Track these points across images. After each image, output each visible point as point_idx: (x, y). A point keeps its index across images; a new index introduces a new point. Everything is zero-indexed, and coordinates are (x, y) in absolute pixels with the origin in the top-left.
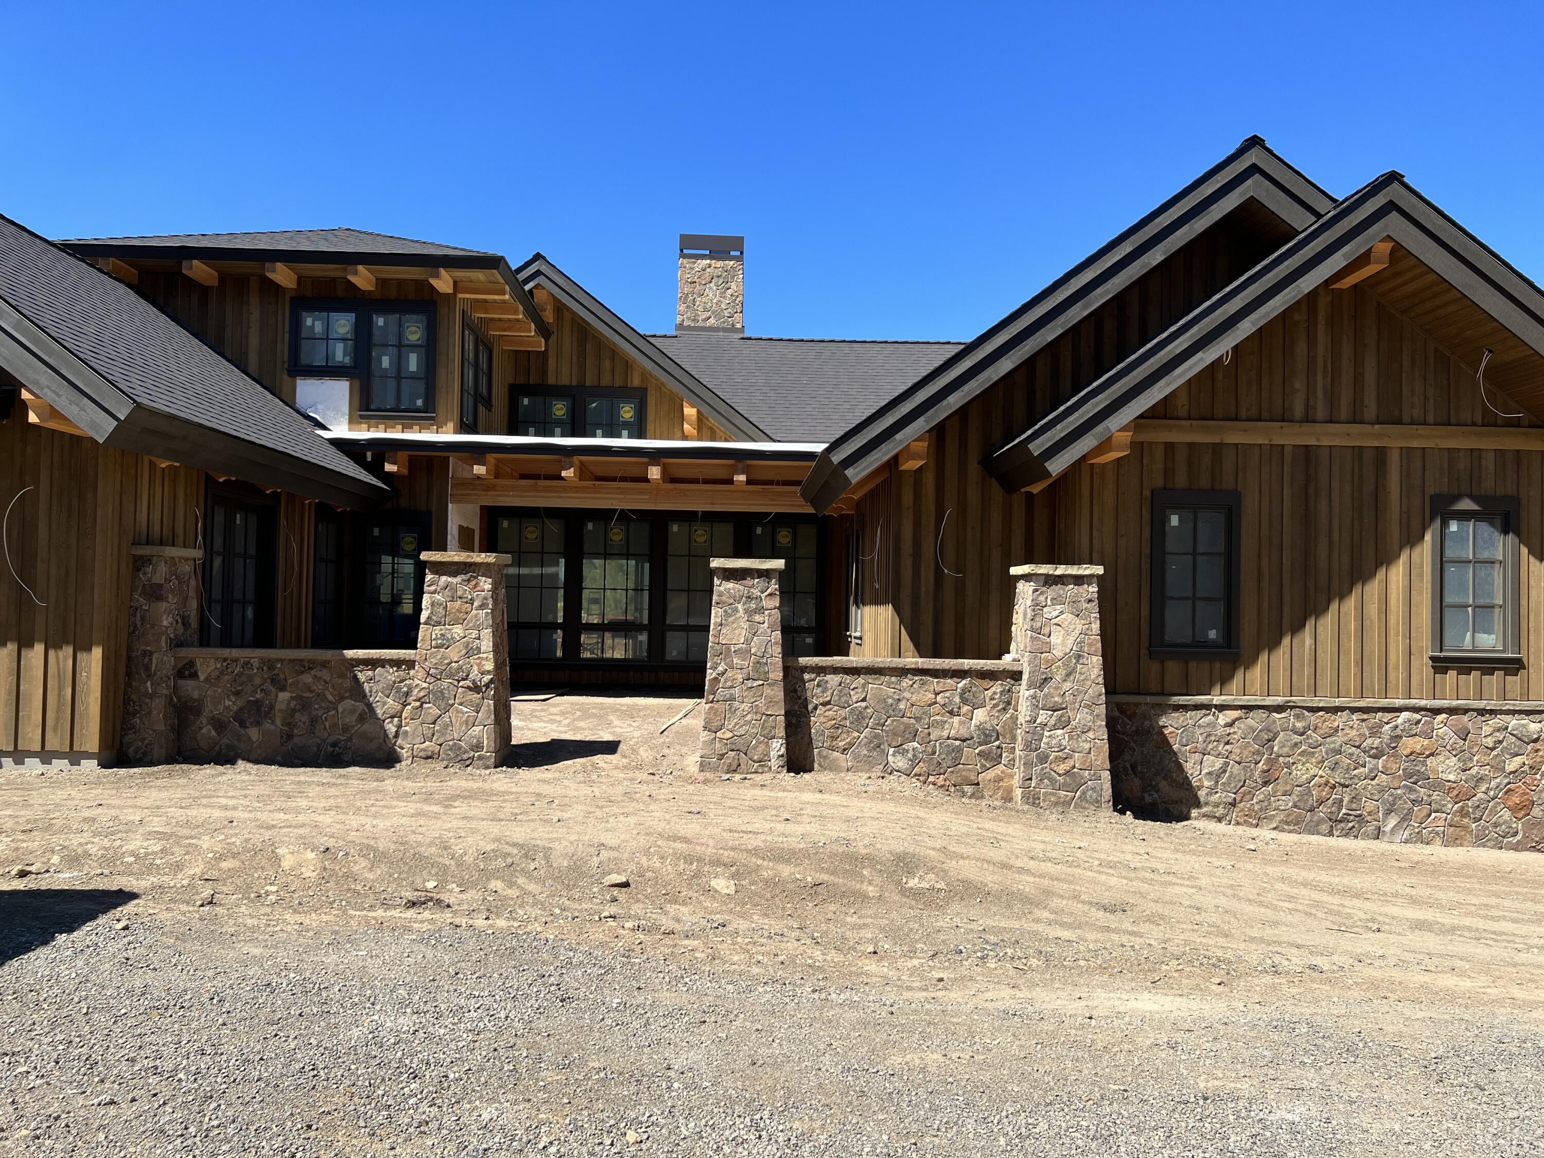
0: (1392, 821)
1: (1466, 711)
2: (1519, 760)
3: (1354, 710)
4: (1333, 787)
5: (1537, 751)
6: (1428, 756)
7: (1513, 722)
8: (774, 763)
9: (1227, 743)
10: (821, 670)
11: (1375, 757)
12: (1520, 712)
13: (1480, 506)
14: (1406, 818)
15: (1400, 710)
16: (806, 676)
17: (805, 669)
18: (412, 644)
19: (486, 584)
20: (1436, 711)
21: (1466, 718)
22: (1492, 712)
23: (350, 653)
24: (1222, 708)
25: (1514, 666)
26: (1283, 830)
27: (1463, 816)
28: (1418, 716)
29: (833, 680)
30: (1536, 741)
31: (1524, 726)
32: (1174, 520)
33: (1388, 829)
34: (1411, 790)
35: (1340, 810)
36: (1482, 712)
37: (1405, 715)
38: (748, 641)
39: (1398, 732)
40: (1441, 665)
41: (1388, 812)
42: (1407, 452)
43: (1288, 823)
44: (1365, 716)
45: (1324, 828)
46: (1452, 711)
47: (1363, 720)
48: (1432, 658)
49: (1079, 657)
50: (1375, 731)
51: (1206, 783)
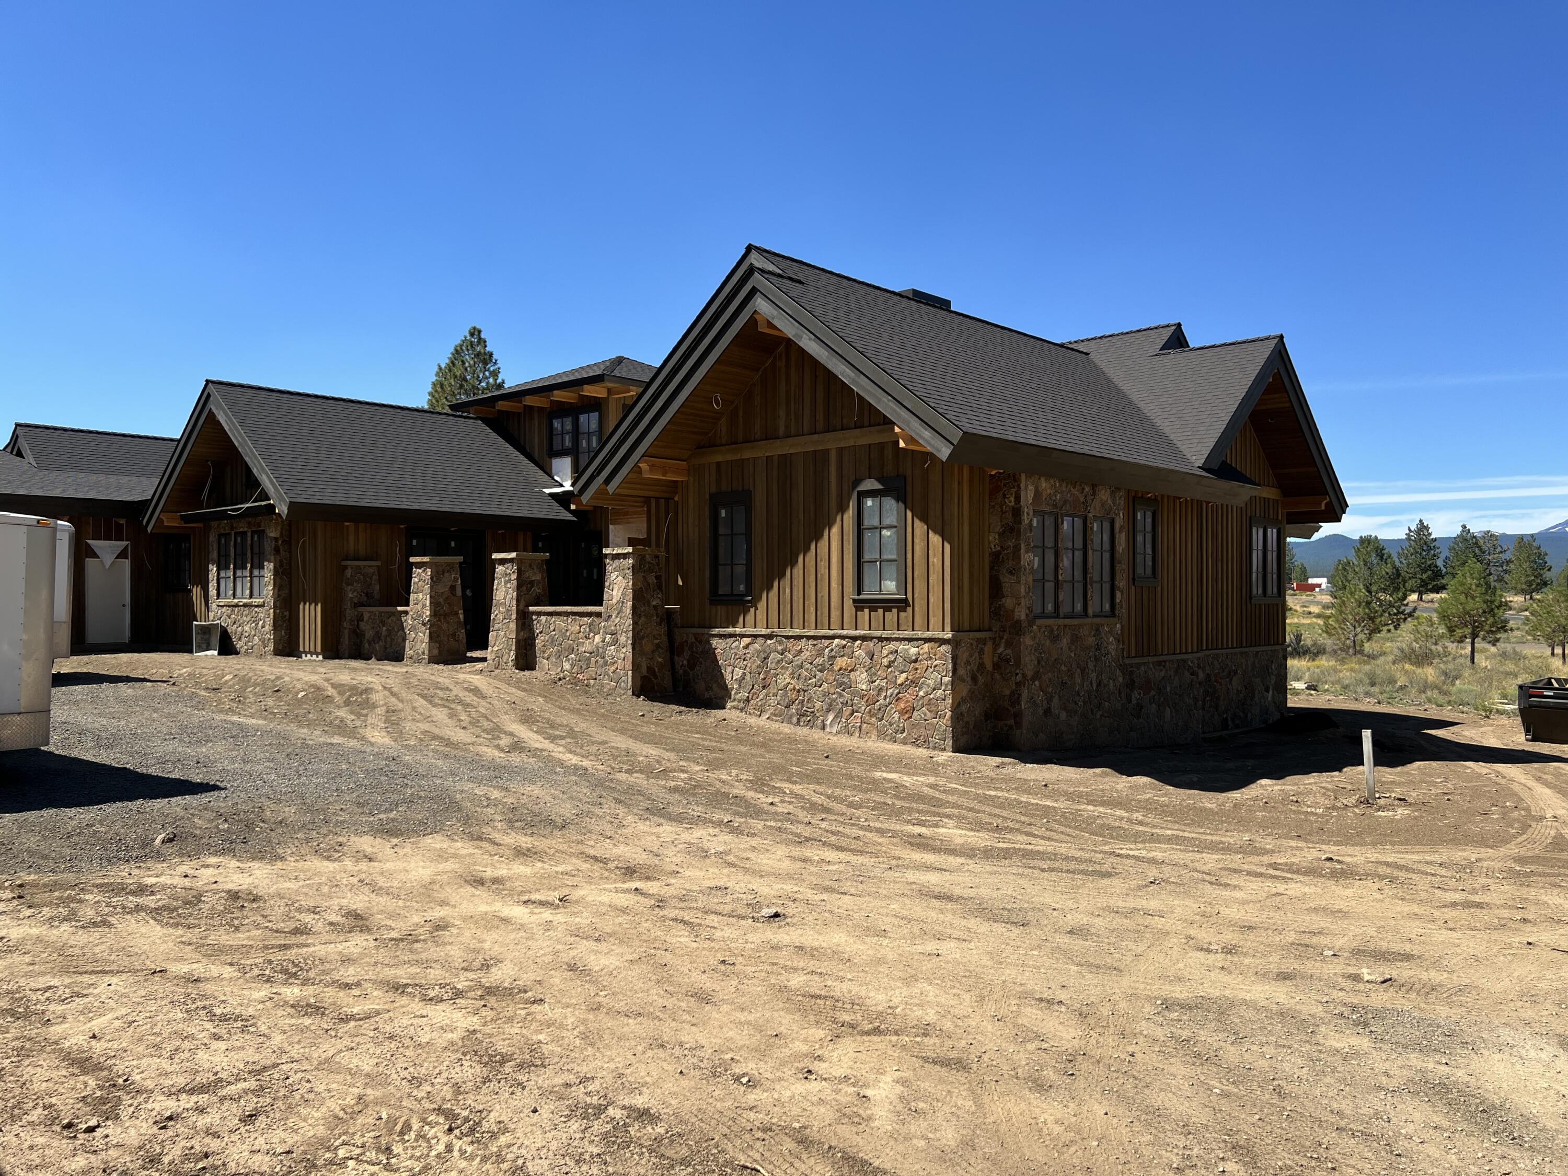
0: (831, 717)
1: (871, 638)
2: (904, 675)
3: (809, 638)
4: (799, 691)
5: (916, 669)
6: (850, 671)
7: (902, 647)
8: (510, 664)
9: (744, 660)
10: (540, 614)
11: (821, 671)
12: (904, 639)
13: (883, 485)
14: (839, 714)
15: (833, 637)
16: (534, 617)
17: (534, 613)
18: (408, 605)
19: (429, 572)
20: (854, 639)
21: (871, 644)
22: (887, 639)
23: (399, 608)
24: (742, 636)
25: (902, 604)
26: (772, 720)
27: (871, 716)
28: (844, 642)
29: (543, 618)
30: (916, 661)
31: (906, 650)
32: (723, 513)
33: (828, 722)
34: (841, 695)
35: (802, 707)
36: (880, 639)
37: (836, 641)
38: (505, 598)
39: (833, 653)
40: (859, 605)
41: (828, 711)
42: (841, 450)
43: (775, 715)
44: (815, 642)
45: (795, 720)
46: (864, 638)
47: (814, 645)
48: (854, 601)
49: (623, 602)
50: (820, 654)
51: (735, 686)
